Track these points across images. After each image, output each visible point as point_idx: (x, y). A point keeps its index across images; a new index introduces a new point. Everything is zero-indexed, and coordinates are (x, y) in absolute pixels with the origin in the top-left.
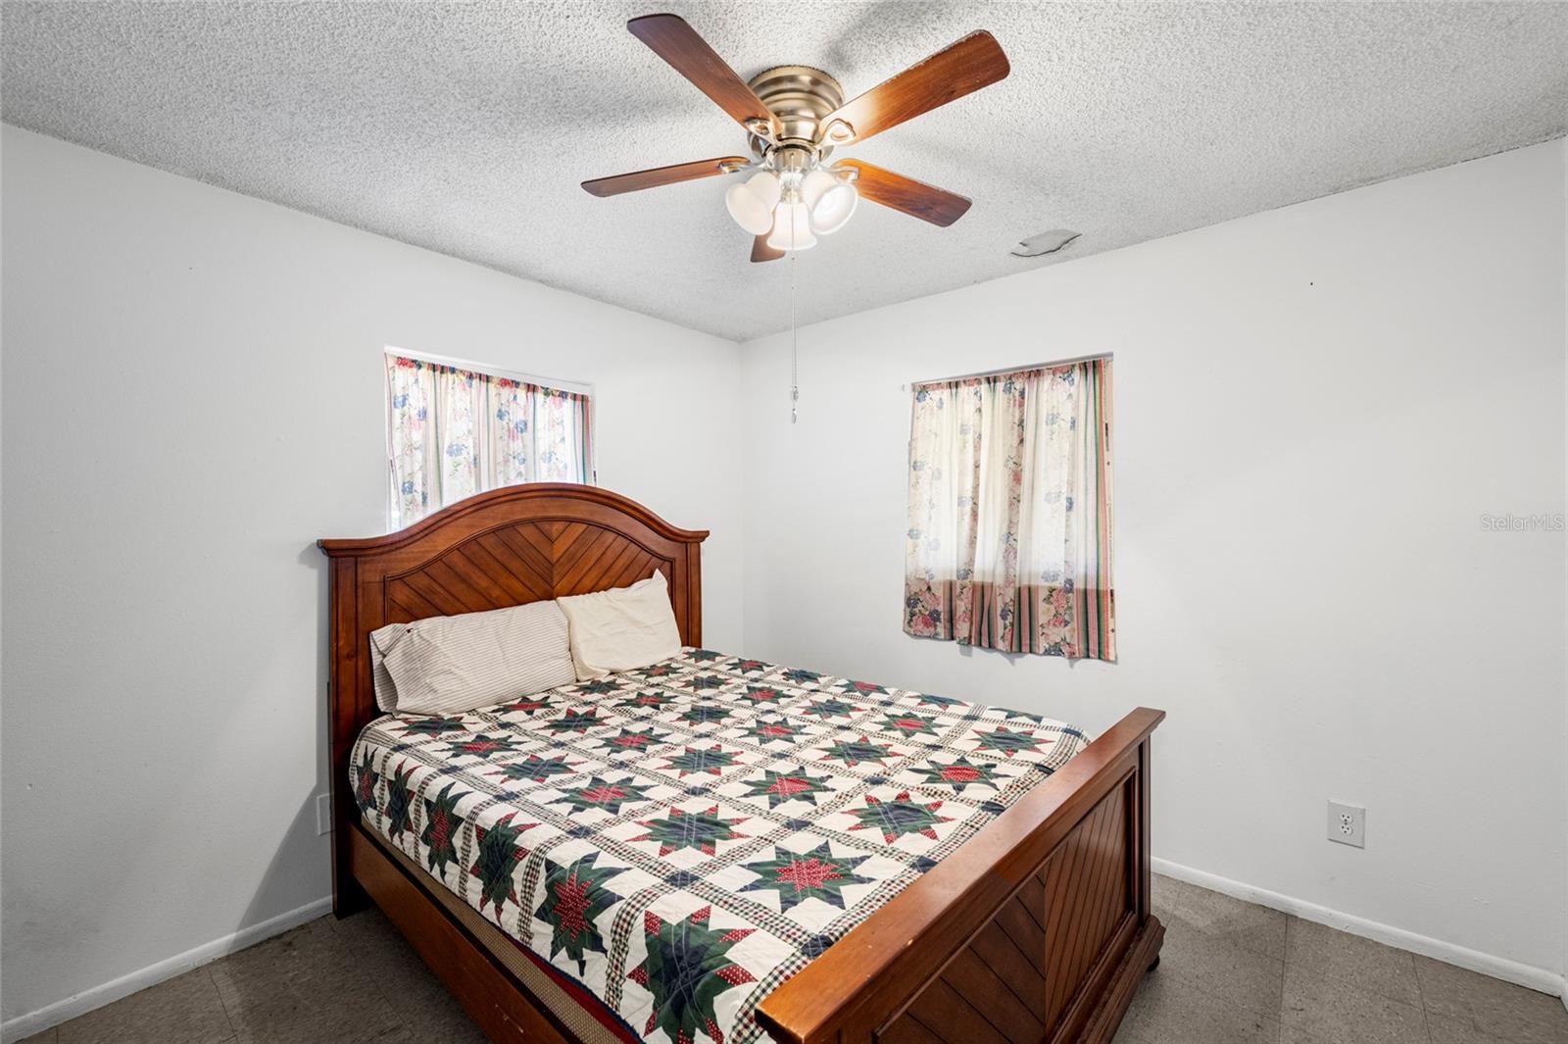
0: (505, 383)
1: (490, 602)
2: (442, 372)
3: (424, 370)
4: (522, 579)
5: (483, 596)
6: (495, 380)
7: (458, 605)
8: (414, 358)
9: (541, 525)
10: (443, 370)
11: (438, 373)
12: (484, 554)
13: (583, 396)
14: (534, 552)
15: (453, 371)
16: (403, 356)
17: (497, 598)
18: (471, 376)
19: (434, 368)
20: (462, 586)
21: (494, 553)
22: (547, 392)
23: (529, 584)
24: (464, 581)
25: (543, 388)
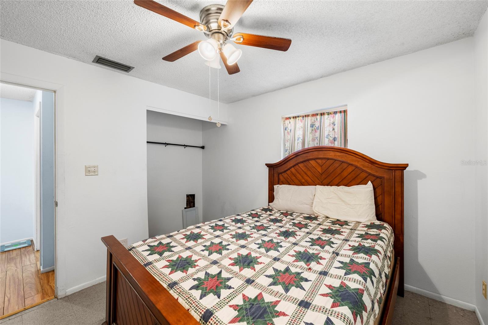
0: (313, 115)
1: (301, 183)
2: (296, 118)
3: (292, 119)
4: (311, 178)
5: (299, 181)
6: (311, 116)
7: (293, 183)
8: (289, 117)
9: (317, 160)
10: (296, 117)
11: (295, 119)
12: (300, 169)
13: (344, 111)
14: (315, 169)
15: (298, 117)
16: (286, 117)
17: (304, 183)
18: (303, 117)
19: (294, 117)
20: (294, 177)
21: (303, 169)
22: (329, 114)
23: (313, 180)
24: (295, 176)
25: (327, 113)
